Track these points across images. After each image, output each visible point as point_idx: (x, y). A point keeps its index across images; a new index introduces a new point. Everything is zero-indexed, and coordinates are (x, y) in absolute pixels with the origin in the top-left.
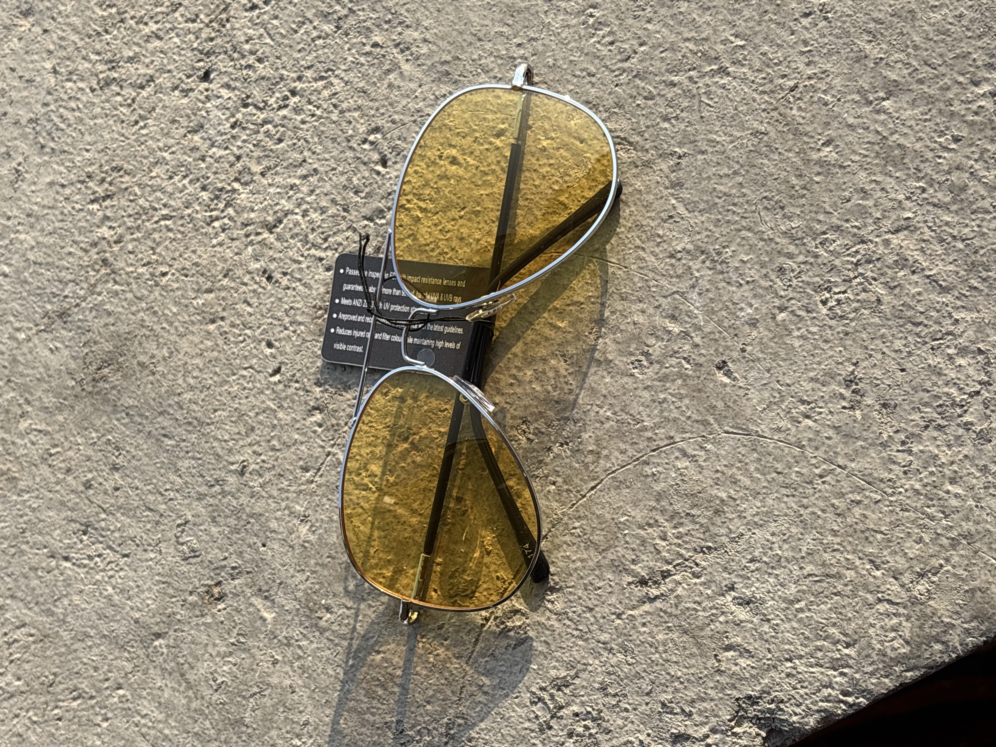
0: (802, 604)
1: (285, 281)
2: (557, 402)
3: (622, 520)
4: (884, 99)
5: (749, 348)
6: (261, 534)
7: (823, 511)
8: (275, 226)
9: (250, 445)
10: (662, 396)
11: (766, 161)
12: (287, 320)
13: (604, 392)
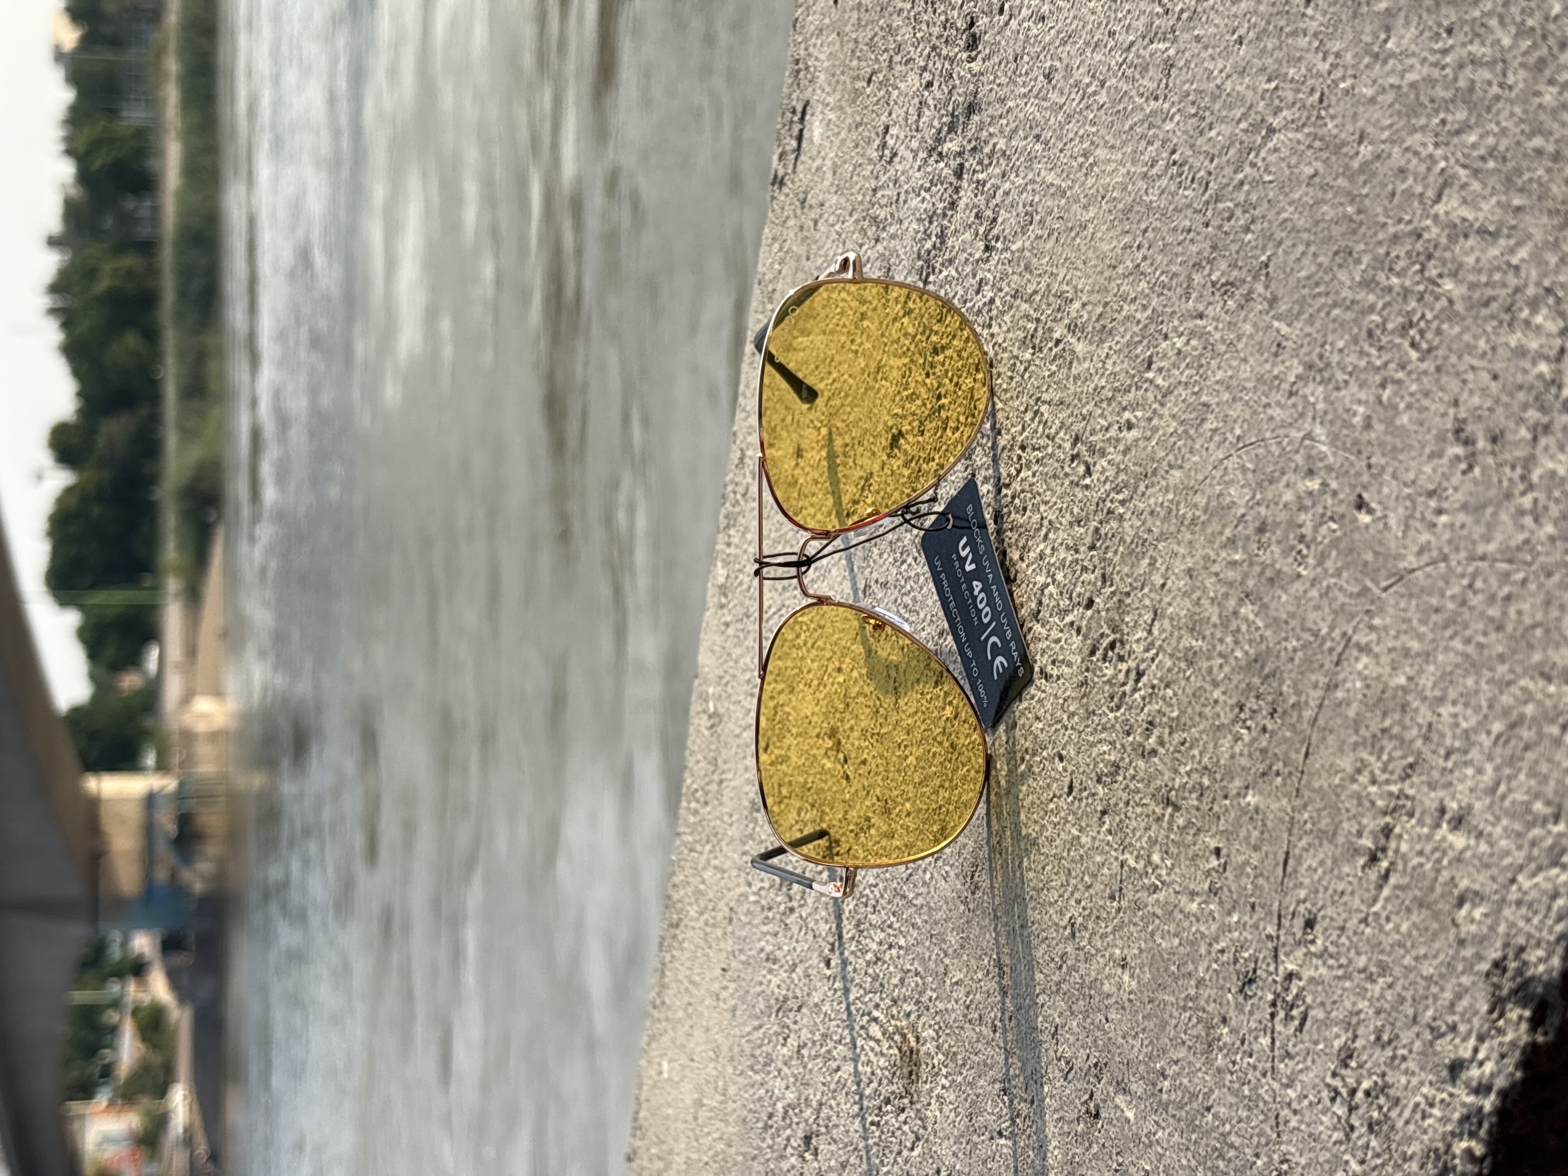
0: (1502, 788)
1: (1055, 672)
2: (1256, 661)
3: (1337, 781)
4: (1386, 41)
5: (1373, 461)
6: (1102, 1007)
7: (1485, 634)
8: (1039, 612)
9: (1072, 893)
10: (1325, 584)
11: (1325, 208)
12: (1065, 717)
13: (1284, 616)
